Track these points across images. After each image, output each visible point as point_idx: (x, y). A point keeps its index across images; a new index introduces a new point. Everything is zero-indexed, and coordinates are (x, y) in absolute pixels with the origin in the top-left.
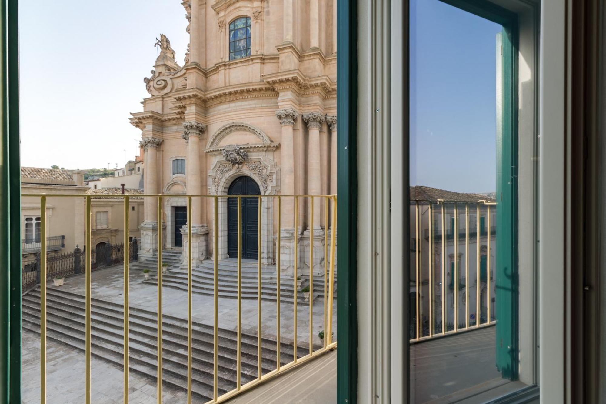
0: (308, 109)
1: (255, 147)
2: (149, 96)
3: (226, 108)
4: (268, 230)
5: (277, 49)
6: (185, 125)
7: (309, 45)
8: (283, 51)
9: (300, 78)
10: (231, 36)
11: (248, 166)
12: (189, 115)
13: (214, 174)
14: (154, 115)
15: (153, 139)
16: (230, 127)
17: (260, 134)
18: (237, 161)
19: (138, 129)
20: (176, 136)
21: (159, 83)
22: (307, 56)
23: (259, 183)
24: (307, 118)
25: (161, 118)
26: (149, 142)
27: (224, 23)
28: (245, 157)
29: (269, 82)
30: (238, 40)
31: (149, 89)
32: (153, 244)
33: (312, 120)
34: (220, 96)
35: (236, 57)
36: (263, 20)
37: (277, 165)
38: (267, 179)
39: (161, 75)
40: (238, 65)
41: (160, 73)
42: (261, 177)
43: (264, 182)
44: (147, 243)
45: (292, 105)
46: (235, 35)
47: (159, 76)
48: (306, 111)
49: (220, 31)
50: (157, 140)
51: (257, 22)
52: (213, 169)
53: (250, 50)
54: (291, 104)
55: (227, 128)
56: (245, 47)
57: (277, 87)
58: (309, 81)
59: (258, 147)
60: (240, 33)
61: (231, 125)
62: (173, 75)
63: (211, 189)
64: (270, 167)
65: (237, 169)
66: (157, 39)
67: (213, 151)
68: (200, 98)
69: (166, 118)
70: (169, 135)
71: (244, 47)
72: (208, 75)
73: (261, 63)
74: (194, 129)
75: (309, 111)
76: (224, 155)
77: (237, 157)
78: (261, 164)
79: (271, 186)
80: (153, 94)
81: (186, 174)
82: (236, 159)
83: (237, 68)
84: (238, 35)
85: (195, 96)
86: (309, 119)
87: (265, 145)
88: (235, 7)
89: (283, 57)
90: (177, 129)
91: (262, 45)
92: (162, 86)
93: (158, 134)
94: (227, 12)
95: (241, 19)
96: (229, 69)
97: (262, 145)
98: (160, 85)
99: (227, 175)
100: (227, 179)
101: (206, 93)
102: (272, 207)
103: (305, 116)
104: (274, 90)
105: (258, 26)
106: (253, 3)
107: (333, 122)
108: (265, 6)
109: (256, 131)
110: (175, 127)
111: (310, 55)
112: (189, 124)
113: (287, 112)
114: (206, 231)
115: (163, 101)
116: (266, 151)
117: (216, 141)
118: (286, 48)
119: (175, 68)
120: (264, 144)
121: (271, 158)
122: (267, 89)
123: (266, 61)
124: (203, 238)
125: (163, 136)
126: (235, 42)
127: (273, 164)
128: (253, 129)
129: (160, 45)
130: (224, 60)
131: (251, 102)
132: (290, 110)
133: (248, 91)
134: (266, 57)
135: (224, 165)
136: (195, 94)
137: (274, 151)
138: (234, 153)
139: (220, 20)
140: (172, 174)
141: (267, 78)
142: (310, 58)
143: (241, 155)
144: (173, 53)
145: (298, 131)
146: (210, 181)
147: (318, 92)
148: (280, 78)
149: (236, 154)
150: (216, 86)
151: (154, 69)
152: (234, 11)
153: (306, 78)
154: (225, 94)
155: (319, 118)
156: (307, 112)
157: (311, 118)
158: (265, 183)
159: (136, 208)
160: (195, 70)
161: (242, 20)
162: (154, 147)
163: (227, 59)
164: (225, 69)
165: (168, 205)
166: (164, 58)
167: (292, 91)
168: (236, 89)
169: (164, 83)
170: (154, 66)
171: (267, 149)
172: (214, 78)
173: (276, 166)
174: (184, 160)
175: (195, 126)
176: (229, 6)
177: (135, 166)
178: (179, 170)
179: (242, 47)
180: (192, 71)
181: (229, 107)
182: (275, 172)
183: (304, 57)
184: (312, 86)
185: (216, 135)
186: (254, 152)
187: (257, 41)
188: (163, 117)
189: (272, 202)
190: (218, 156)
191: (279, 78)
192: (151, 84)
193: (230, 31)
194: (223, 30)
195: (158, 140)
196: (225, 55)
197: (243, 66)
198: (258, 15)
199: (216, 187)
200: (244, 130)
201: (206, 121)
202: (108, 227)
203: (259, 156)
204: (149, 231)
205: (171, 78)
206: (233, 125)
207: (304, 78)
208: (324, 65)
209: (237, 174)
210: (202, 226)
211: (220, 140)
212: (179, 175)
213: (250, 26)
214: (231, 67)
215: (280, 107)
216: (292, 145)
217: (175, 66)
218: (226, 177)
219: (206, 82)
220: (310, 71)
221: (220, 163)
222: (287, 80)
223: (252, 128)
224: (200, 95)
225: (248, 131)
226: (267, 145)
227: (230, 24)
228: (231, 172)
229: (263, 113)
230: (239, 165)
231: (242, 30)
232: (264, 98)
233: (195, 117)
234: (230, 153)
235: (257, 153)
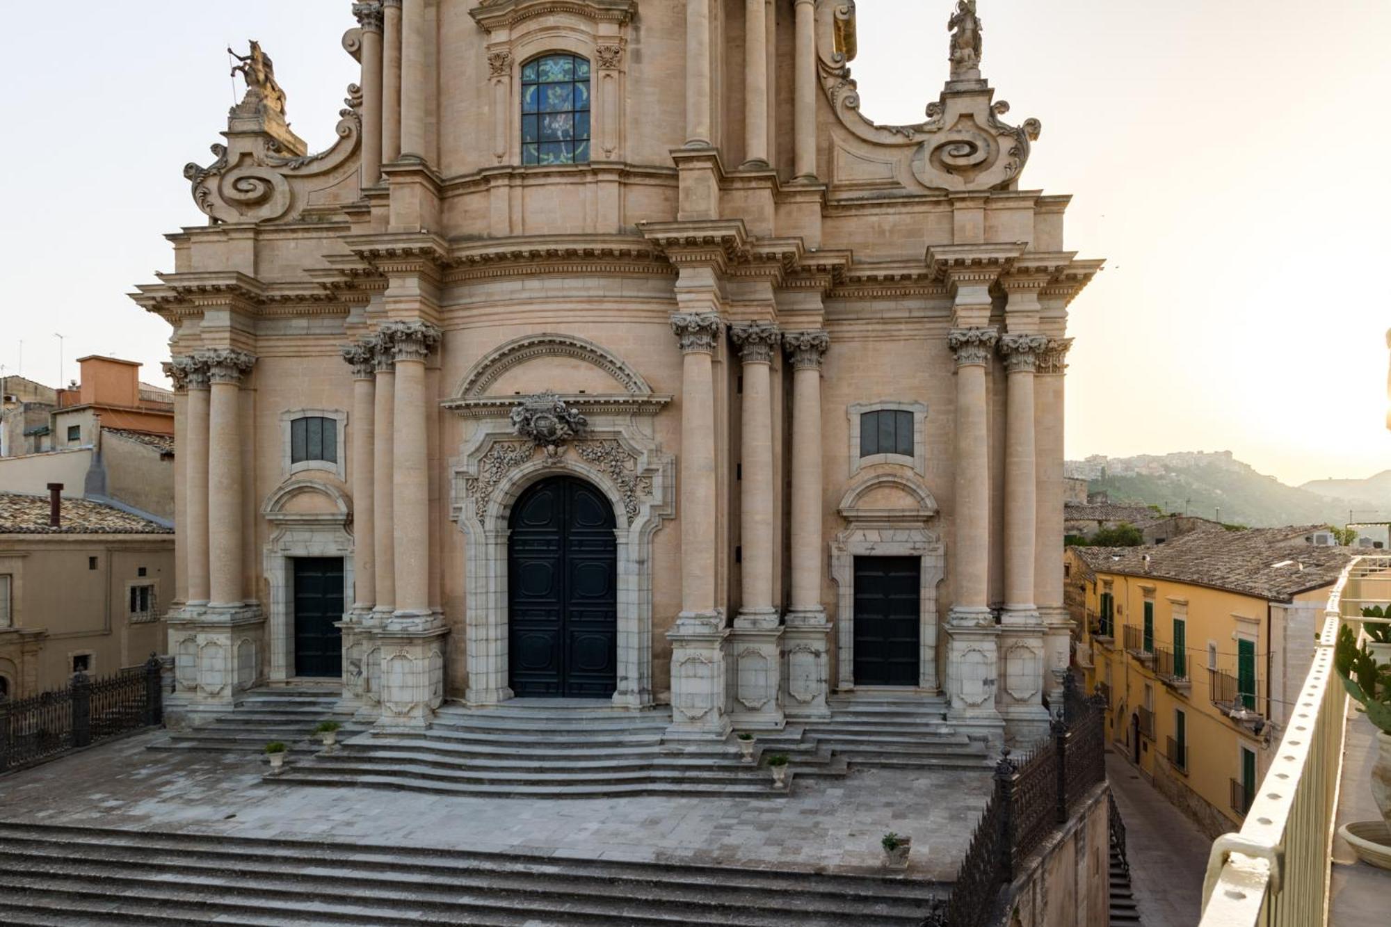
0: (744, 313)
1: (607, 403)
3: (512, 292)
4: (640, 620)
5: (673, 158)
6: (388, 328)
7: (744, 151)
8: (688, 165)
10: (528, 98)
11: (583, 451)
12: (401, 302)
13: (473, 470)
15: (232, 356)
16: (531, 344)
17: (620, 368)
18: (554, 438)
20: (303, 349)
21: (243, 186)
22: (742, 179)
23: (614, 497)
24: (744, 336)
25: (259, 292)
27: (506, 61)
28: (580, 427)
29: (655, 239)
30: (549, 114)
33: (757, 341)
34: (501, 257)
35: (541, 156)
36: (625, 73)
37: (664, 450)
38: (635, 485)
40: (550, 180)
41: (245, 156)
42: (620, 480)
43: (629, 493)
44: (212, 669)
45: (713, 302)
46: (539, 98)
48: (739, 317)
49: (495, 81)
50: (242, 358)
51: (608, 75)
54: (709, 299)
55: (522, 347)
56: (572, 133)
57: (675, 255)
58: (753, 246)
59: (616, 402)
60: (555, 96)
61: (536, 340)
62: (294, 169)
63: (463, 510)
64: (646, 455)
65: (553, 456)
67: (476, 405)
68: (437, 260)
70: (279, 344)
71: (565, 133)
72: (447, 191)
73: (620, 183)
74: (417, 342)
75: (746, 317)
76: (515, 418)
77: (559, 426)
78: (619, 445)
79: (648, 505)
81: (339, 460)
82: (552, 432)
83: (549, 187)
84: (547, 97)
85: (425, 252)
86: (747, 338)
87: (635, 399)
88: (545, 25)
89: (688, 179)
91: (621, 137)
92: (252, 195)
93: (244, 339)
94: (515, 34)
96: (524, 187)
97: (627, 399)
98: (247, 191)
99: (516, 474)
101: (454, 246)
102: (651, 559)
103: (737, 329)
104: (660, 258)
105: (610, 86)
106: (597, 24)
107: (802, 347)
108: (630, 39)
109: (611, 362)
110: (302, 323)
111: (750, 179)
112: (401, 327)
114: (443, 625)
115: (256, 240)
116: (634, 414)
117: (483, 379)
118: (696, 159)
120: (632, 396)
121: (648, 431)
123: (632, 180)
125: (255, 347)
126: (539, 115)
127: (653, 447)
128: (601, 355)
130: (505, 161)
131: (591, 282)
132: (711, 315)
134: (632, 170)
135: (506, 445)
136: (430, 247)
137: (655, 414)
138: (550, 416)
139: (495, 51)
140: (289, 461)
141: (652, 231)
142: (747, 185)
143: (568, 422)
145: (720, 363)
146: (457, 489)
147: (772, 272)
148: (691, 234)
149: (556, 420)
152: (540, 35)
153: (750, 239)
154: (517, 256)
155: (773, 337)
156: (740, 319)
157: (754, 336)
158: (629, 497)
159: (101, 563)
160: (418, 179)
161: (562, 62)
162: (232, 377)
163: (516, 162)
164: (511, 187)
165: (275, 552)
166: (257, 111)
167: (713, 268)
168: (552, 247)
169: (260, 186)
171: (638, 408)
172: (472, 202)
173: (661, 452)
174: (335, 421)
175: (419, 336)
176: (523, 20)
177: (54, 421)
178: (315, 450)
179: (559, 133)
180: (408, 179)
181: (523, 289)
182: (661, 470)
183: (733, 180)
184: (758, 258)
185: (487, 362)
186: (599, 414)
187: (610, 125)
188: (264, 291)
189: (650, 546)
190: (489, 420)
192: (212, 184)
193: (525, 85)
194: (506, 80)
195: (246, 359)
196: (511, 147)
197: (566, 184)
198: (610, 59)
199: (477, 503)
200: (571, 355)
201: (445, 322)
202: (11, 625)
203: (615, 425)
204: (219, 633)
205: (286, 177)
206: (541, 339)
207: (744, 237)
208: (776, 203)
209: (550, 470)
210: (433, 614)
211: (495, 377)
212: (315, 464)
213: (586, 83)
214: (528, 182)
215: (681, 305)
218: (511, 479)
219: (442, 211)
220: (747, 218)
221: (494, 440)
222: (708, 242)
223: (600, 352)
224: (440, 251)
225: (583, 359)
226: (640, 399)
227: (525, 64)
228: (529, 464)
229: (625, 313)
230: (557, 446)
231: (562, 88)
232: (629, 275)
233: (421, 310)
234: (538, 415)
235: (610, 418)
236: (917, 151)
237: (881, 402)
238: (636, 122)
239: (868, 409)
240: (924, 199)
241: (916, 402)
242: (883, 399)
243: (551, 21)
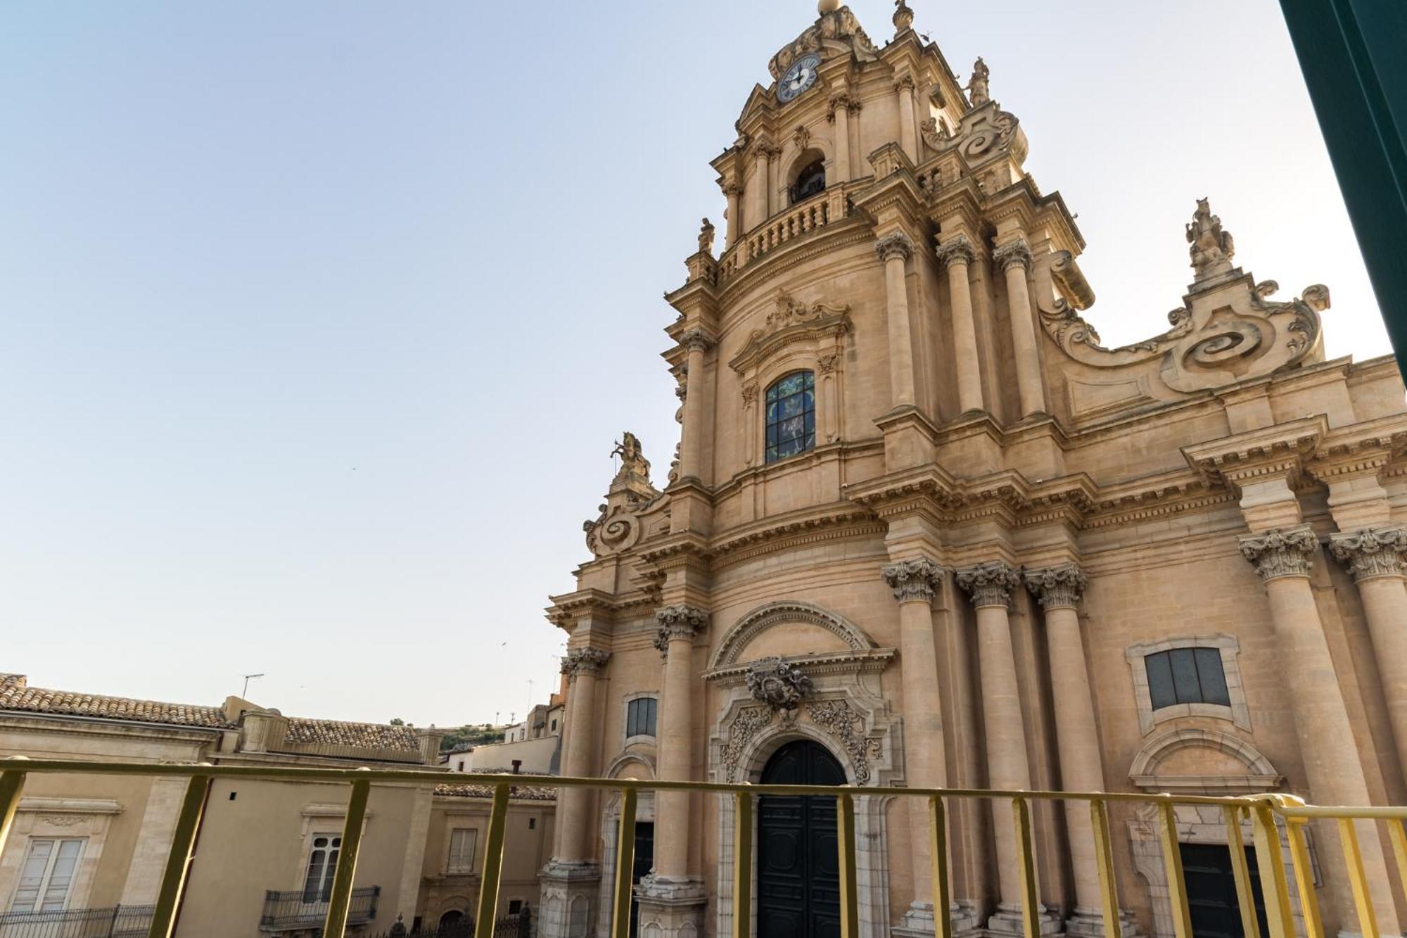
0: (969, 557)
1: (829, 662)
2: (591, 557)
3: (757, 571)
4: (873, 906)
5: (878, 426)
6: (662, 614)
7: (960, 407)
8: (894, 428)
9: (940, 483)
10: (771, 414)
11: (814, 713)
12: (672, 592)
13: (725, 736)
14: (597, 597)
15: (590, 652)
16: (766, 614)
17: (841, 627)
18: (784, 701)
19: (562, 631)
20: (639, 643)
21: (613, 529)
22: (956, 431)
23: (844, 761)
24: (971, 579)
25: (611, 602)
26: (581, 659)
27: (754, 390)
28: (806, 689)
29: (861, 499)
30: (786, 420)
31: (591, 544)
32: (566, 925)
33: (985, 584)
34: (744, 542)
35: (781, 455)
36: (842, 372)
37: (894, 709)
38: (865, 749)
39: (618, 512)
40: (785, 472)
41: (617, 508)
42: (848, 743)
43: (858, 757)
44: (552, 922)
45: (925, 549)
46: (778, 412)
47: (614, 514)
48: (965, 562)
49: (746, 407)
50: (597, 654)
51: (828, 377)
52: (722, 722)
53: (813, 436)
54: (922, 548)
55: (758, 617)
56: (802, 431)
57: (882, 511)
58: (965, 488)
59: (838, 661)
60: (790, 406)
61: (768, 609)
62: (643, 510)
63: (716, 776)
64: (872, 715)
65: (784, 720)
66: (616, 443)
67: (725, 674)
68: (698, 552)
69: (621, 602)
70: (625, 641)
71: (798, 432)
72: (717, 500)
73: (840, 460)
74: (682, 623)
75: (973, 560)
76: (751, 684)
77: (785, 689)
78: (847, 705)
79: (876, 769)
80: (599, 553)
81: (657, 734)
82: (781, 695)
83: (784, 478)
84: (785, 409)
85: (686, 548)
86: (974, 582)
87: (856, 656)
88: (780, 357)
89: (893, 440)
90: (643, 627)
91: (840, 422)
92: (617, 534)
93: (601, 639)
94: (761, 369)
95: (790, 378)
96: (765, 482)
97: (848, 656)
98: (614, 532)
99: (758, 739)
100: (756, 749)
101: (712, 540)
102: (884, 833)
103: (962, 574)
104: (874, 517)
105: (830, 385)
106: (818, 342)
107: (1047, 586)
108: (845, 344)
109: (833, 621)
110: (640, 623)
111: (964, 429)
112: (670, 612)
113: (912, 568)
114: (700, 896)
115: (618, 565)
116: (859, 672)
117: (732, 651)
118: (900, 421)
119: (648, 494)
120: (853, 653)
121: (875, 689)
122: (856, 518)
123: (852, 456)
124: (689, 918)
125: (611, 645)
126: (779, 424)
127: (881, 706)
128: (824, 616)
129: (622, 454)
130: (752, 465)
131: (818, 551)
132: (920, 562)
133: (810, 526)
134: (850, 447)
135: (750, 710)
136: (689, 543)
137: (882, 671)
138: (775, 679)
139: (746, 386)
140: (625, 736)
141: (855, 492)
142: (962, 436)
143: (792, 684)
144: (645, 467)
145: (946, 614)
146: (714, 752)
147: (994, 512)
148: (890, 487)
149: (781, 682)
150: (735, 521)
151: (606, 502)
152: (777, 365)
153: (958, 482)
154: (755, 538)
155: (1002, 577)
156: (966, 563)
157: (980, 579)
158: (859, 760)
159: (538, 824)
160: (689, 493)
161: (795, 379)
162: (590, 670)
163: (761, 462)
164: (756, 484)
165: (611, 816)
166: (626, 477)
167: (922, 516)
168: (780, 525)
169: (622, 527)
170: (606, 497)
171: (862, 666)
172: (731, 504)
173: (891, 711)
174: (656, 700)
175: (683, 617)
176: (765, 357)
177: (547, 717)
178: (643, 727)
179: (794, 433)
180: (683, 495)
181: (765, 567)
182: (888, 730)
183: (947, 434)
184: (974, 499)
185: (732, 634)
186: (826, 674)
187: (830, 415)
188: (614, 601)
189: (883, 817)
190: (737, 688)
191: (885, 489)
192: (597, 532)
193: (768, 405)
194: (753, 404)
195: (600, 654)
196: (757, 454)
197: (797, 472)
198: (829, 364)
199: (728, 769)
200: (801, 620)
201: (711, 604)
202: (471, 871)
203: (841, 684)
204: (561, 888)
205: (638, 517)
206: (773, 607)
207: (951, 481)
208: (1001, 447)
209: (784, 735)
210: (691, 882)
211: (742, 648)
212: (641, 738)
213: (812, 388)
214: (769, 477)
215: (891, 557)
216: (932, 652)
217: (649, 491)
218: (753, 745)
219: (713, 516)
220: (965, 465)
221: (740, 707)
222: (908, 491)
223: (822, 613)
224: (698, 545)
225: (811, 622)
226: (861, 656)
227: (767, 390)
228: (768, 729)
229: (849, 575)
230: (789, 709)
231: (795, 399)
232: (850, 538)
233: (685, 596)
234: (765, 679)
235: (836, 678)
236: (1165, 361)
237: (1169, 640)
238: (854, 407)
239: (1152, 650)
240: (1183, 406)
241: (1219, 635)
242: (1171, 635)
243: (785, 351)
